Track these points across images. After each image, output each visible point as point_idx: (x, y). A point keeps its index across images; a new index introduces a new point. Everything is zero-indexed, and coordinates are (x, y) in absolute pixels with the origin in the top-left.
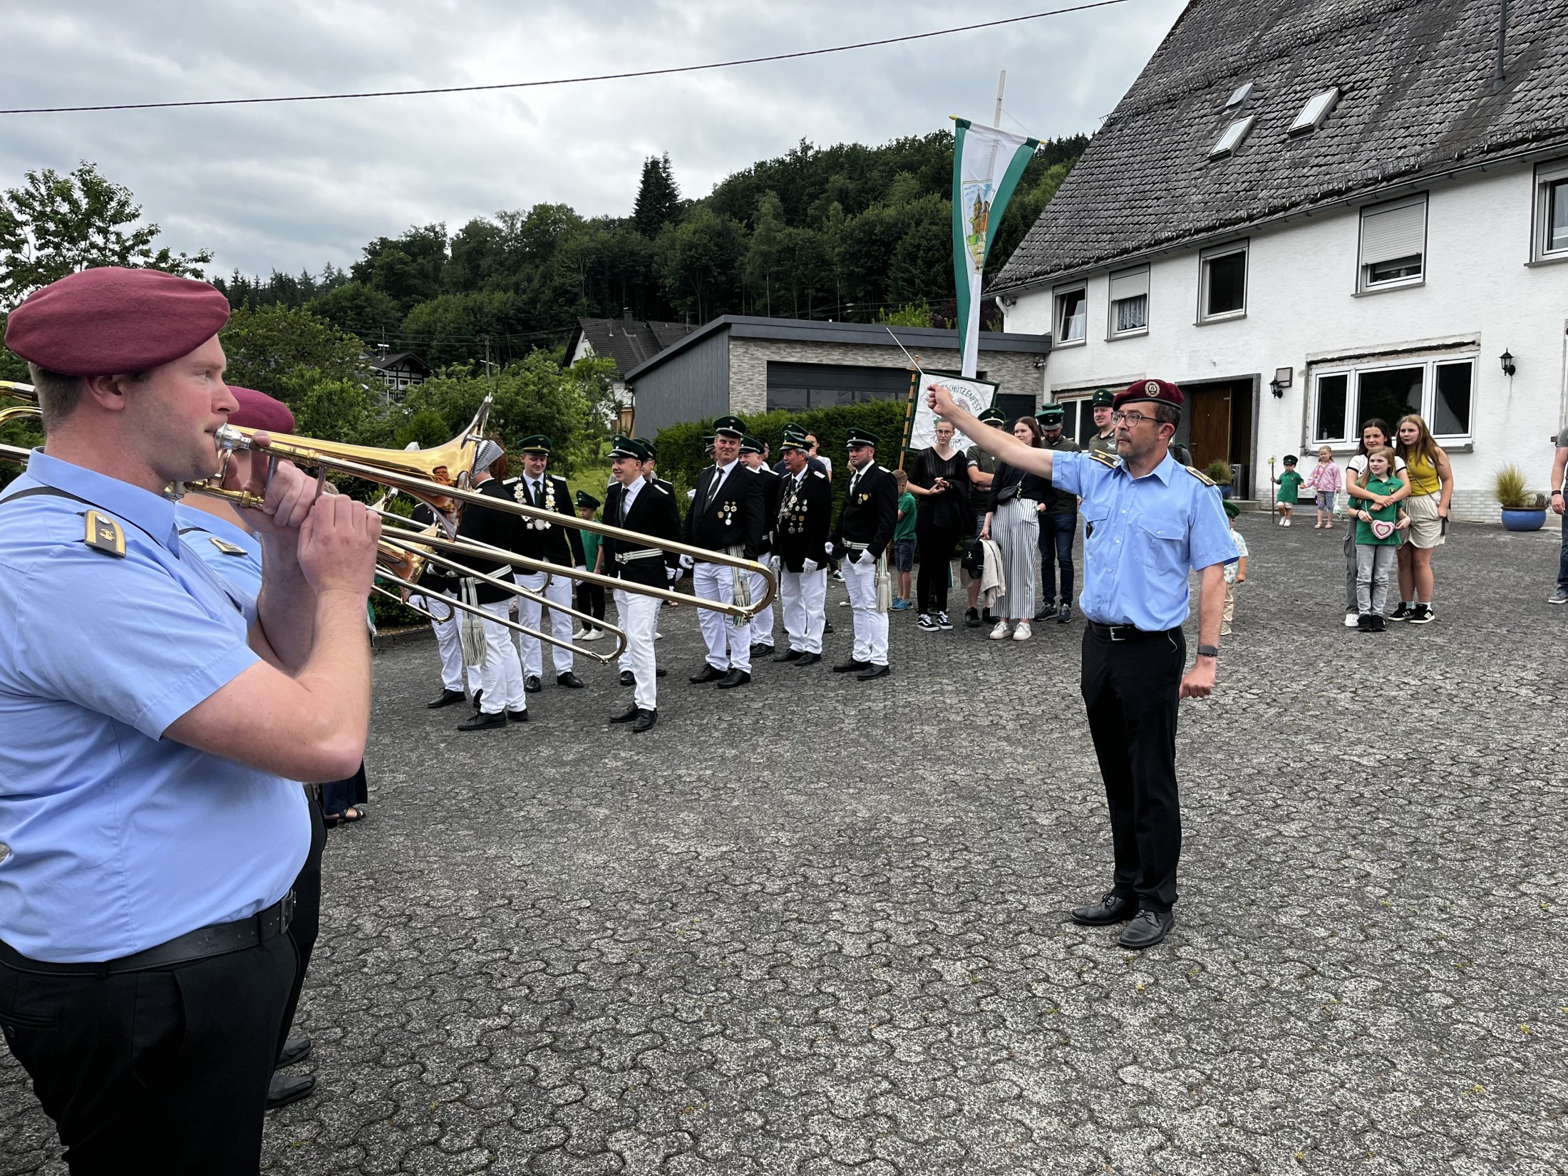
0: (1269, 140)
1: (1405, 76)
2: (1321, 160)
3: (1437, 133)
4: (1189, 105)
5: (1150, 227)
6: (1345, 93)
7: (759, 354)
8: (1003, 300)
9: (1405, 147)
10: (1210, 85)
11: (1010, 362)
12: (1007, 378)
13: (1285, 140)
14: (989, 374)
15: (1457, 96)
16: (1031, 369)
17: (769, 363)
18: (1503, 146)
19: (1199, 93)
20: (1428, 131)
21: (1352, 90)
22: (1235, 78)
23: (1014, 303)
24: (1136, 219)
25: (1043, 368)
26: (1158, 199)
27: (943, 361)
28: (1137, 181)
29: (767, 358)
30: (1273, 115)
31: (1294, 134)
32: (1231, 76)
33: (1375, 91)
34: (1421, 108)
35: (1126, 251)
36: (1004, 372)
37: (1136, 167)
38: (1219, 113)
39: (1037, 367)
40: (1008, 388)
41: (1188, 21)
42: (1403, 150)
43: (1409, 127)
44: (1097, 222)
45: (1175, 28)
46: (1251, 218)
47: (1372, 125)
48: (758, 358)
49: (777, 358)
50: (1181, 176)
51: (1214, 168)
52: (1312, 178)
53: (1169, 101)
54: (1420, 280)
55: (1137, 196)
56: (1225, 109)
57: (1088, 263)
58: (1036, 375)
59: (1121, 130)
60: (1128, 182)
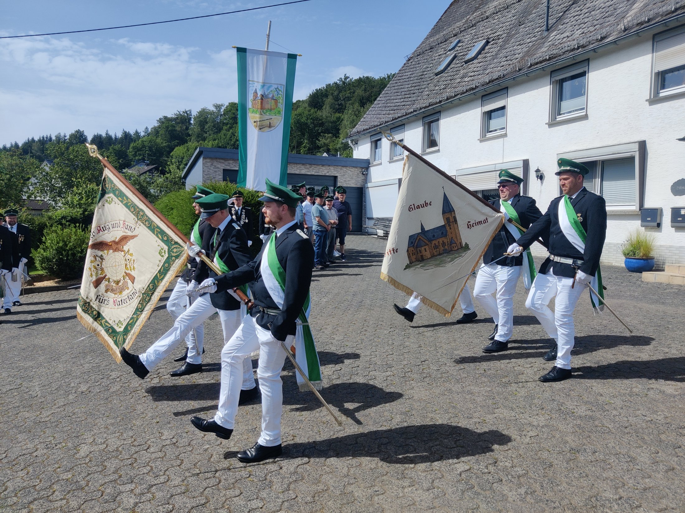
0: (459, 65)
1: (513, 32)
2: (472, 74)
3: (516, 59)
4: (437, 50)
5: (408, 106)
6: (490, 42)
7: (219, 166)
8: (352, 141)
9: (503, 66)
10: (446, 41)
11: (349, 171)
12: (348, 179)
13: (463, 65)
14: (338, 177)
15: (529, 40)
16: (361, 175)
17: (224, 170)
18: (537, 63)
19: (441, 45)
20: (513, 58)
21: (493, 40)
22: (455, 37)
23: (357, 144)
24: (404, 103)
25: (367, 174)
26: (414, 93)
27: (315, 170)
28: (410, 86)
29: (223, 168)
30: (462, 54)
31: (466, 62)
32: (454, 36)
33: (500, 40)
34: (514, 47)
35: (396, 119)
36: (346, 176)
37: (412, 79)
38: (445, 54)
39: (363, 174)
40: (348, 184)
41: (447, 12)
42: (502, 68)
43: (506, 57)
44: (391, 105)
45: (442, 16)
46: (440, 102)
47: (495, 57)
48: (218, 168)
49: (228, 168)
50: (425, 83)
51: (436, 79)
52: (467, 82)
53: (431, 49)
54: (505, 132)
55: (408, 93)
56: (448, 52)
57: (382, 124)
58: (363, 178)
59: (412, 62)
60: (407, 86)
